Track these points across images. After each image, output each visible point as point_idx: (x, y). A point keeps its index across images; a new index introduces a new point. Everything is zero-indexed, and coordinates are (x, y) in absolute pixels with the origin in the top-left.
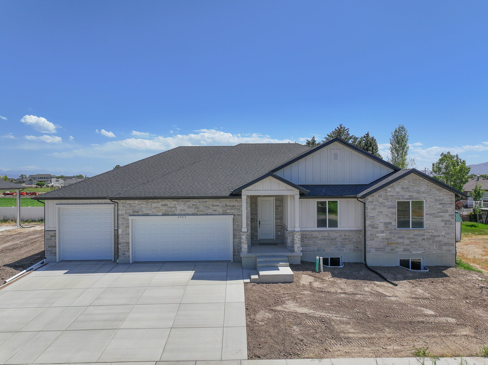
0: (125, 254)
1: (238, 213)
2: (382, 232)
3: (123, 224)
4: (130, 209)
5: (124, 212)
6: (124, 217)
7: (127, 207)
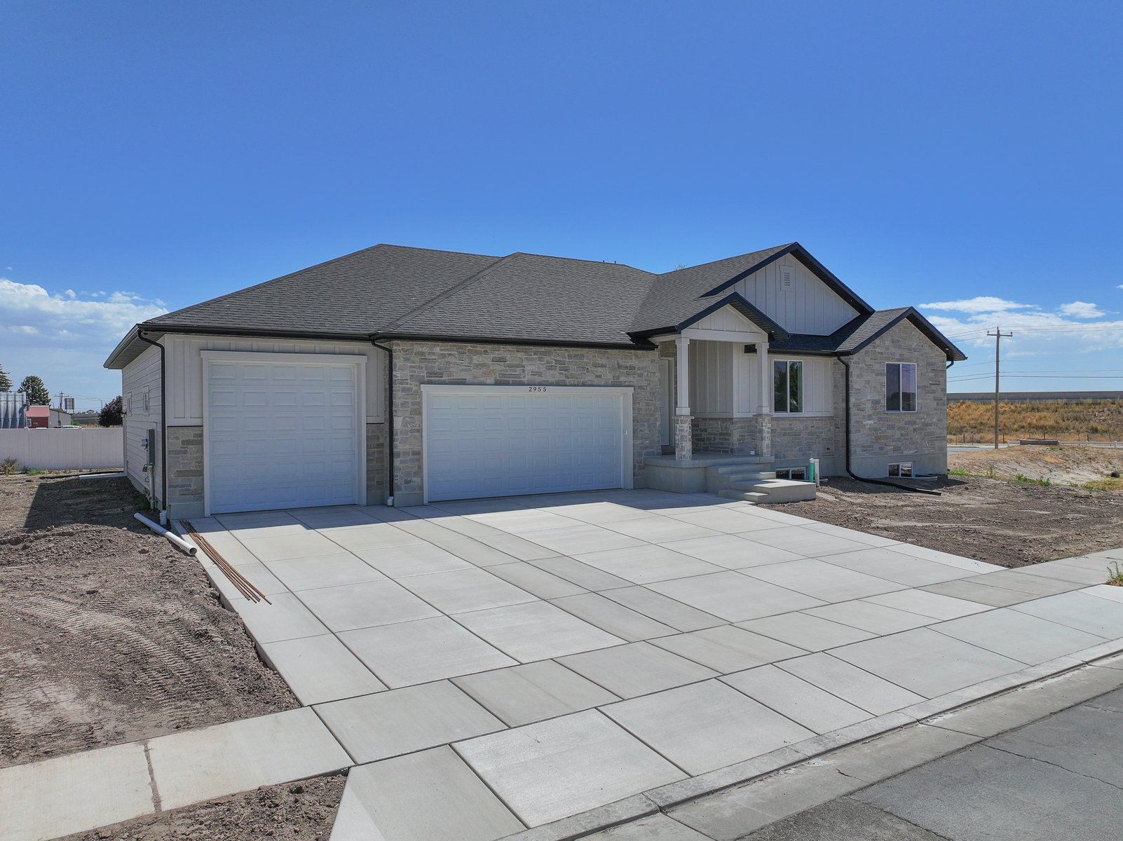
0: (410, 481)
1: (640, 384)
2: (869, 418)
3: (403, 404)
4: (422, 368)
5: (408, 373)
6: (409, 386)
7: (413, 362)
